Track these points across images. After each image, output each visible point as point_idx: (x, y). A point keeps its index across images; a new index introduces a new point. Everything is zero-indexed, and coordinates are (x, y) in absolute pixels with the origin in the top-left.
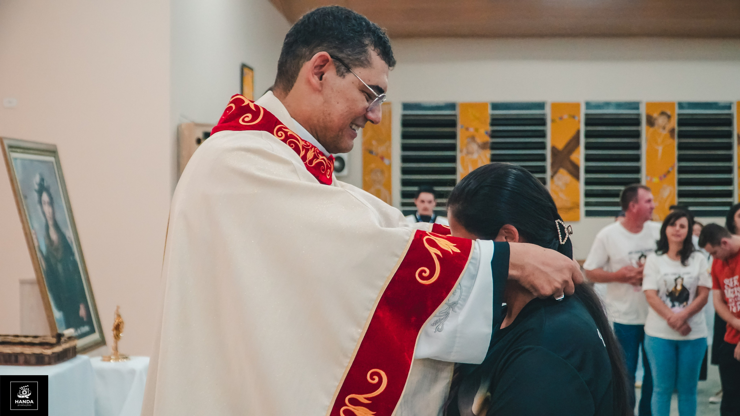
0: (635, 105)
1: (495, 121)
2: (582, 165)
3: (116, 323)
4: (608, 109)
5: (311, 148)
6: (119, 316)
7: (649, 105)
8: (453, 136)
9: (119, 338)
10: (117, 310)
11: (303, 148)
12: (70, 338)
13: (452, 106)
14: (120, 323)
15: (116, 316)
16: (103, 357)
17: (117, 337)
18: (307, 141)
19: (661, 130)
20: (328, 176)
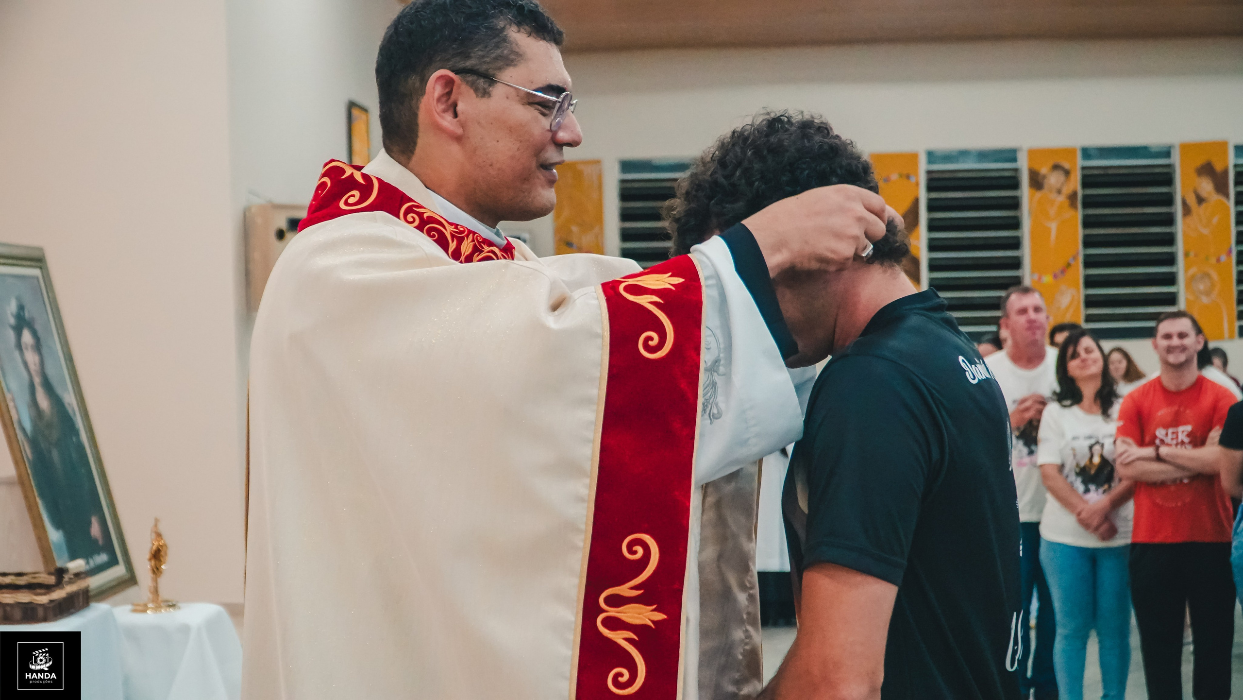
0: (1010, 155)
2: (924, 256)
3: (154, 548)
4: (964, 162)
5: (469, 237)
6: (159, 535)
7: (1033, 153)
9: (161, 573)
10: (156, 526)
11: (453, 236)
12: (78, 575)
14: (161, 546)
15: (154, 535)
16: (133, 604)
17: (156, 571)
18: (459, 225)
19: (1053, 196)
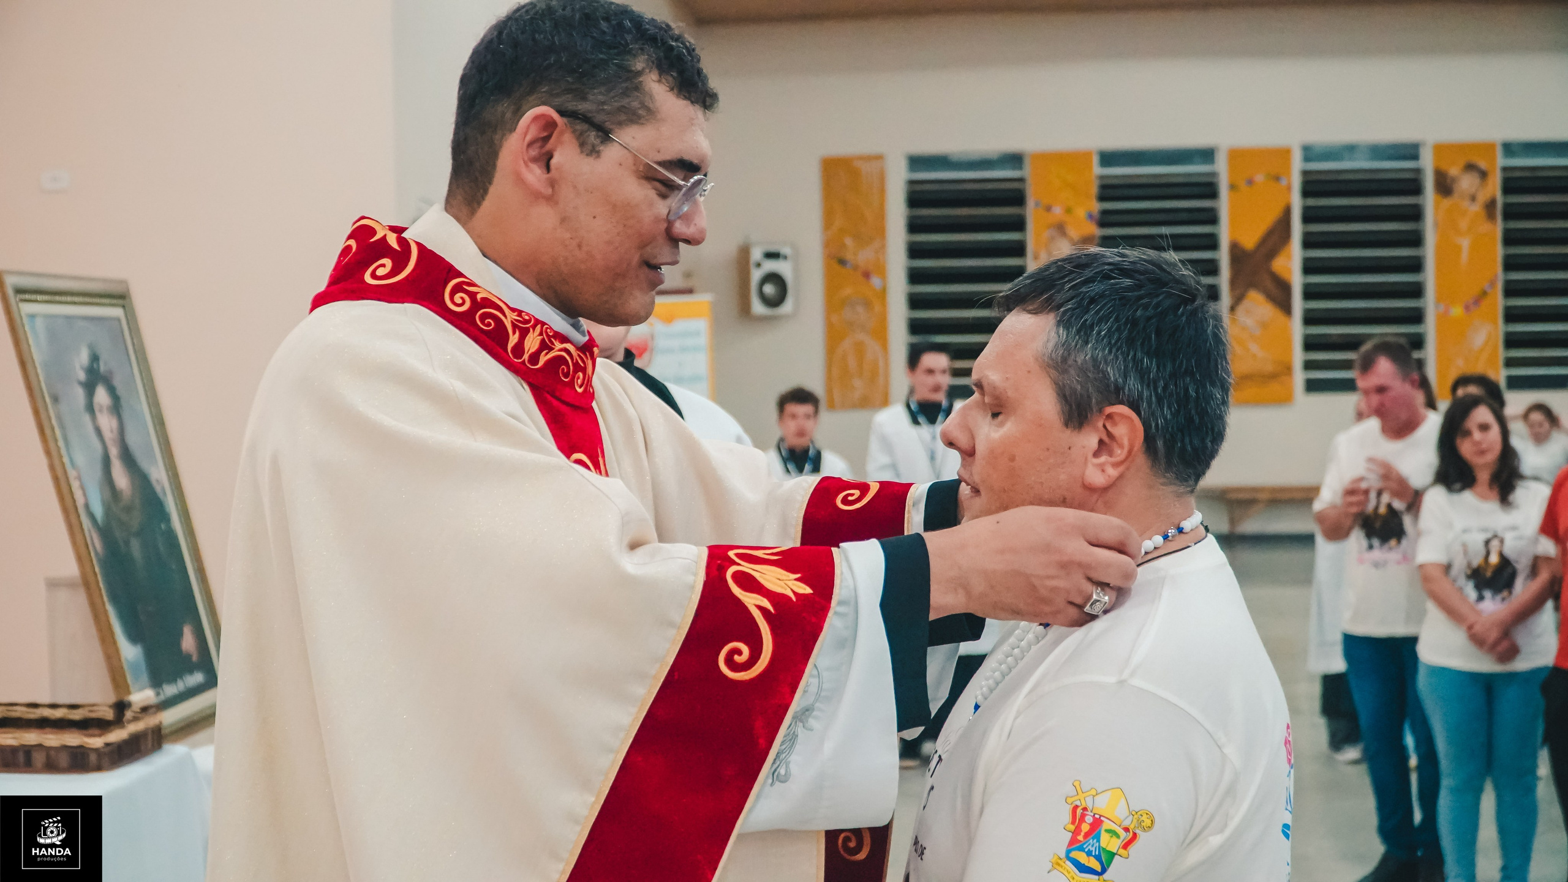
0: (1410, 151)
1: (1108, 191)
2: (1297, 280)
4: (1351, 159)
5: (534, 327)
7: (1440, 149)
8: (1019, 225)
11: (514, 326)
12: (145, 710)
13: (1015, 159)
18: (524, 312)
19: (1466, 204)
20: (580, 387)
